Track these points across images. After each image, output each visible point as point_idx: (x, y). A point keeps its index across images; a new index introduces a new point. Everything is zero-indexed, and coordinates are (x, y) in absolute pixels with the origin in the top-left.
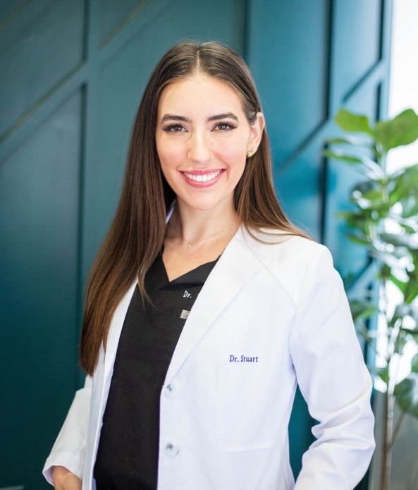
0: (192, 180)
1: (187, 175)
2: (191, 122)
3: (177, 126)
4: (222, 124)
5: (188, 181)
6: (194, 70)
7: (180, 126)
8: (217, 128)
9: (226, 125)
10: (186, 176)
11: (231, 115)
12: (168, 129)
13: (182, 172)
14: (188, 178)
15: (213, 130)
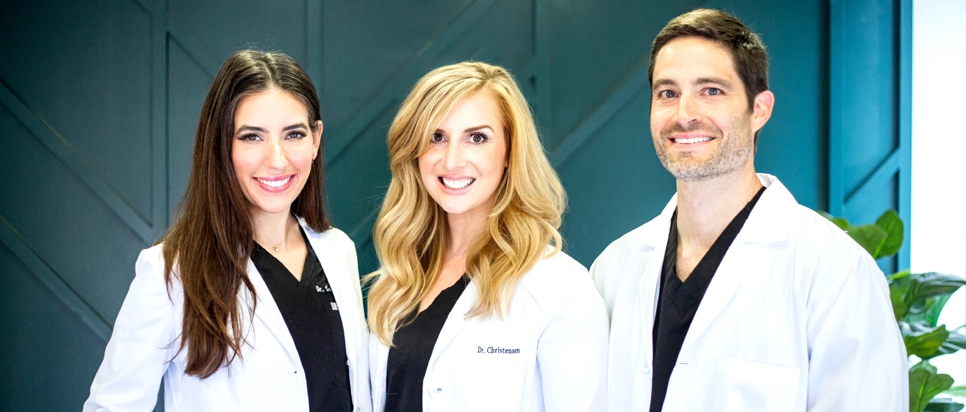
0: (267, 185)
1: (262, 181)
2: (267, 132)
3: (252, 135)
4: (293, 133)
5: (262, 186)
6: (268, 83)
7: (255, 135)
8: (289, 137)
9: (297, 133)
10: (260, 181)
11: (302, 125)
12: (244, 138)
13: (255, 179)
14: (263, 183)
15: (286, 139)
